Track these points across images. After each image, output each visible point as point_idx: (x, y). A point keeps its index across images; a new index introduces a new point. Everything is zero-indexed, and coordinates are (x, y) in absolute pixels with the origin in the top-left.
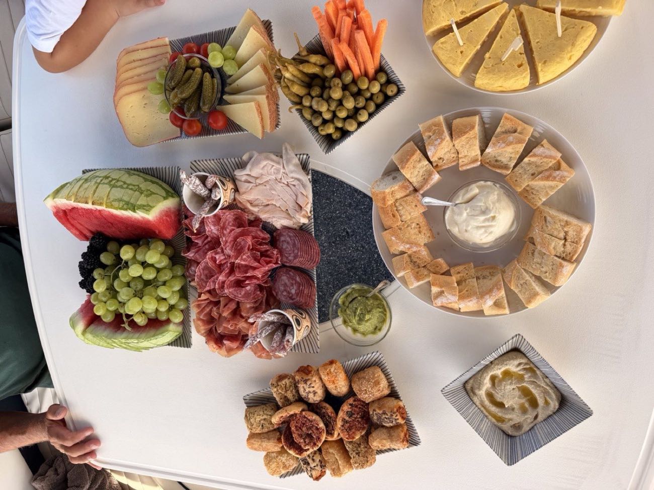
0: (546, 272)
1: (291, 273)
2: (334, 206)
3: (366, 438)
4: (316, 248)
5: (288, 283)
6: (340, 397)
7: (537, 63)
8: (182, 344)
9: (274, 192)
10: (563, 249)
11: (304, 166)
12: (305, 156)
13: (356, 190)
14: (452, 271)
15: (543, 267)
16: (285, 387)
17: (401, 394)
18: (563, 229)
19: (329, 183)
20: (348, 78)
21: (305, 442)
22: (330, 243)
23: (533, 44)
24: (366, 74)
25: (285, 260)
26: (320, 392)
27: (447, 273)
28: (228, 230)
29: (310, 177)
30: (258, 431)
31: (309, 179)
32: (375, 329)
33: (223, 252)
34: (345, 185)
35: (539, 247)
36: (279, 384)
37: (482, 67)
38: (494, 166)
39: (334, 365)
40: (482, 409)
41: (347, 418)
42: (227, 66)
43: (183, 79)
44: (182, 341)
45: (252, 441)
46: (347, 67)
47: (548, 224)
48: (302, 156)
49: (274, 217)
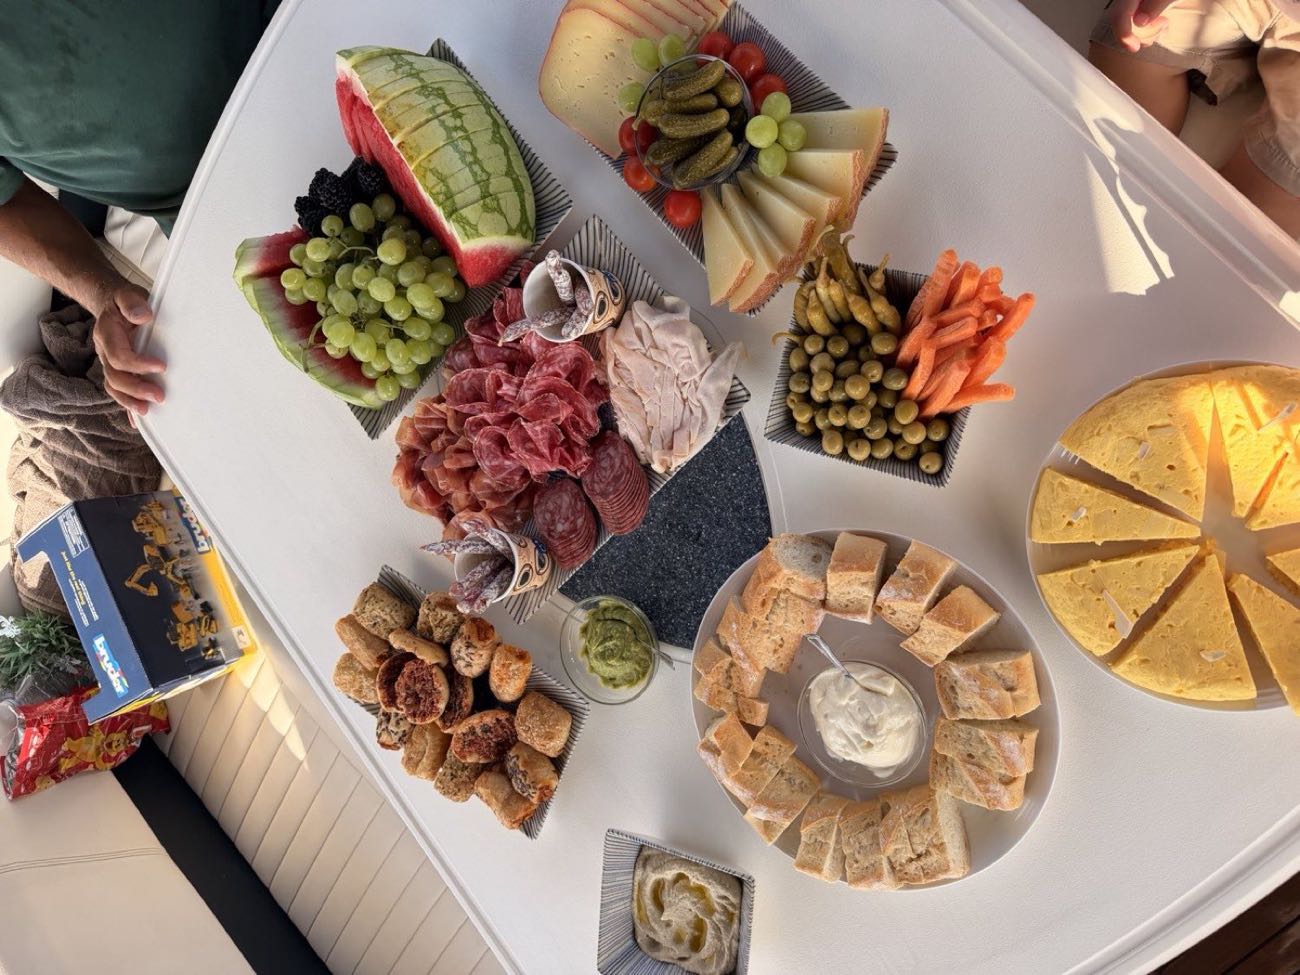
0: (857, 862)
1: (579, 503)
2: (717, 485)
3: (479, 771)
4: (639, 517)
5: (563, 510)
6: (495, 698)
7: (1135, 652)
8: (366, 423)
9: (658, 390)
10: (904, 861)
11: (732, 401)
12: (743, 393)
13: (764, 501)
14: (760, 735)
15: (859, 853)
16: (442, 620)
17: (565, 771)
18: (929, 845)
19: (742, 452)
20: (895, 385)
21: (406, 699)
22: (666, 519)
23: (1164, 620)
24: (922, 404)
25: (588, 479)
26: (476, 670)
27: (753, 731)
28: (551, 369)
29: (722, 426)
30: (364, 625)
31: (718, 427)
32: (611, 679)
33: (519, 385)
34: (757, 479)
35: (882, 829)
36: (438, 610)
37: (1070, 572)
38: (943, 691)
39: (521, 664)
40: (636, 888)
41: (478, 731)
42: (767, 158)
43: (690, 102)
44: (369, 418)
45: (347, 627)
46: (909, 368)
47: (921, 821)
48: (740, 387)
49: (627, 418)
